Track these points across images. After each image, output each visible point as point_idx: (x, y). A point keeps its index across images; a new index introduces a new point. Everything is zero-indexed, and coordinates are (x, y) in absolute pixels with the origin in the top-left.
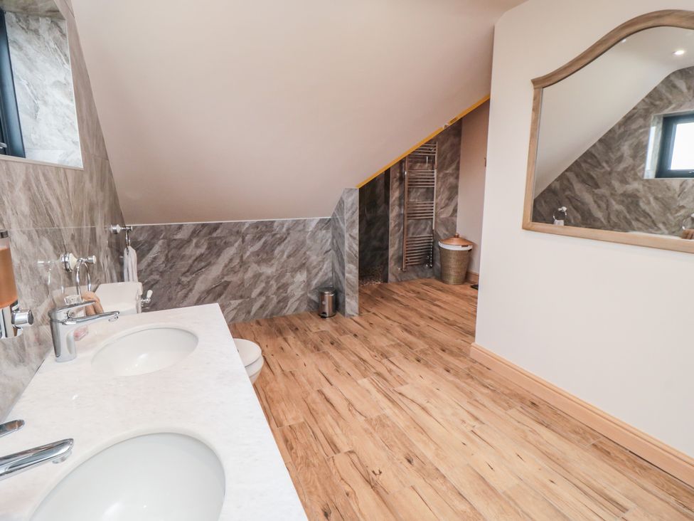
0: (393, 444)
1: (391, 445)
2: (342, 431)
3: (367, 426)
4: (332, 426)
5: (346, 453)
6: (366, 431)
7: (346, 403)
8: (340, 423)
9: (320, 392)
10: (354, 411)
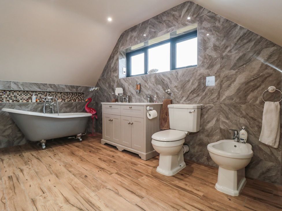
0: (92, 180)
1: (93, 179)
2: (117, 180)
3: (106, 184)
4: (123, 180)
5: (113, 173)
6: (106, 182)
7: (120, 193)
8: (120, 183)
9: (142, 197)
10: (114, 190)
